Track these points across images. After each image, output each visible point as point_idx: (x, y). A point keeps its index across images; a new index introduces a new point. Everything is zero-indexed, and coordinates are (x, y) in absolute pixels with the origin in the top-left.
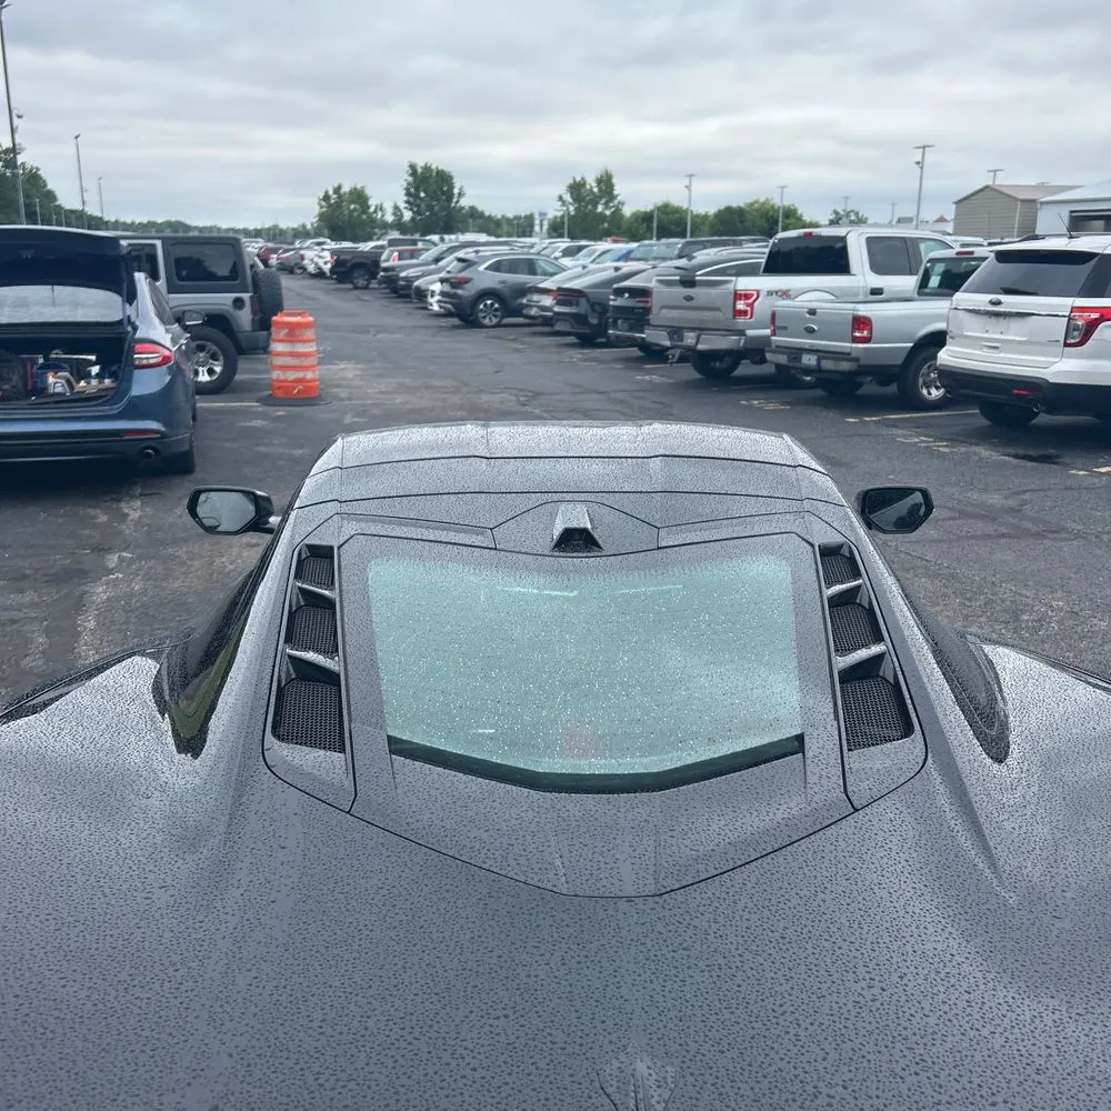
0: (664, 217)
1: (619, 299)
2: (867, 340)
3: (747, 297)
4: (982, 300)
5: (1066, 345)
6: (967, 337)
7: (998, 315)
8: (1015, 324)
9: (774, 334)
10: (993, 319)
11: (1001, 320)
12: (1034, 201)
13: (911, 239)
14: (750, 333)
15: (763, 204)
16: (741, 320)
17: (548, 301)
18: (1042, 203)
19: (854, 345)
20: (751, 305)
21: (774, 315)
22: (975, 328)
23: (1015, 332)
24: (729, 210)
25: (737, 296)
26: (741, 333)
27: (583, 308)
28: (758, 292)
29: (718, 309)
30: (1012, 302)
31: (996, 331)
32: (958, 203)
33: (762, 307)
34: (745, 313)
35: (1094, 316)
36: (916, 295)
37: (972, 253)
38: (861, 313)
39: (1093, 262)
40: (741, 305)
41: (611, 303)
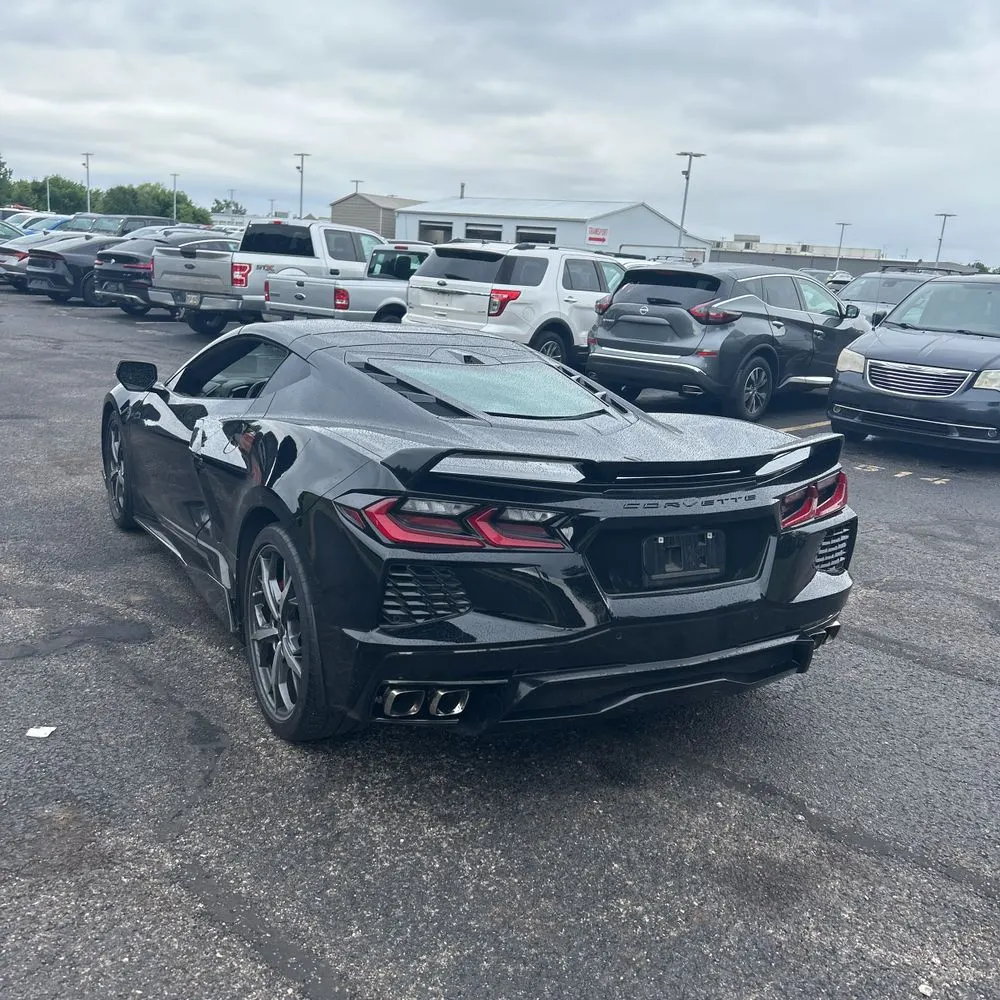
0: (56, 189)
1: (105, 264)
2: (345, 307)
3: (242, 268)
4: (432, 282)
5: (489, 315)
6: (423, 307)
7: (444, 292)
8: (456, 299)
9: (267, 299)
10: (441, 295)
11: (446, 297)
12: (392, 210)
13: (355, 233)
14: (245, 297)
15: (154, 188)
16: (238, 287)
17: (13, 261)
18: (399, 212)
19: (336, 310)
20: (245, 276)
21: (267, 284)
22: (428, 301)
23: (456, 304)
24: (121, 189)
25: (234, 268)
26: (239, 297)
27: (61, 269)
28: (250, 265)
29: (218, 277)
30: (453, 284)
31: (443, 303)
32: (333, 205)
33: (255, 278)
34: (241, 281)
35: (505, 296)
36: (366, 277)
37: (406, 248)
38: (341, 287)
39: (501, 261)
40: (237, 275)
41: (96, 266)
